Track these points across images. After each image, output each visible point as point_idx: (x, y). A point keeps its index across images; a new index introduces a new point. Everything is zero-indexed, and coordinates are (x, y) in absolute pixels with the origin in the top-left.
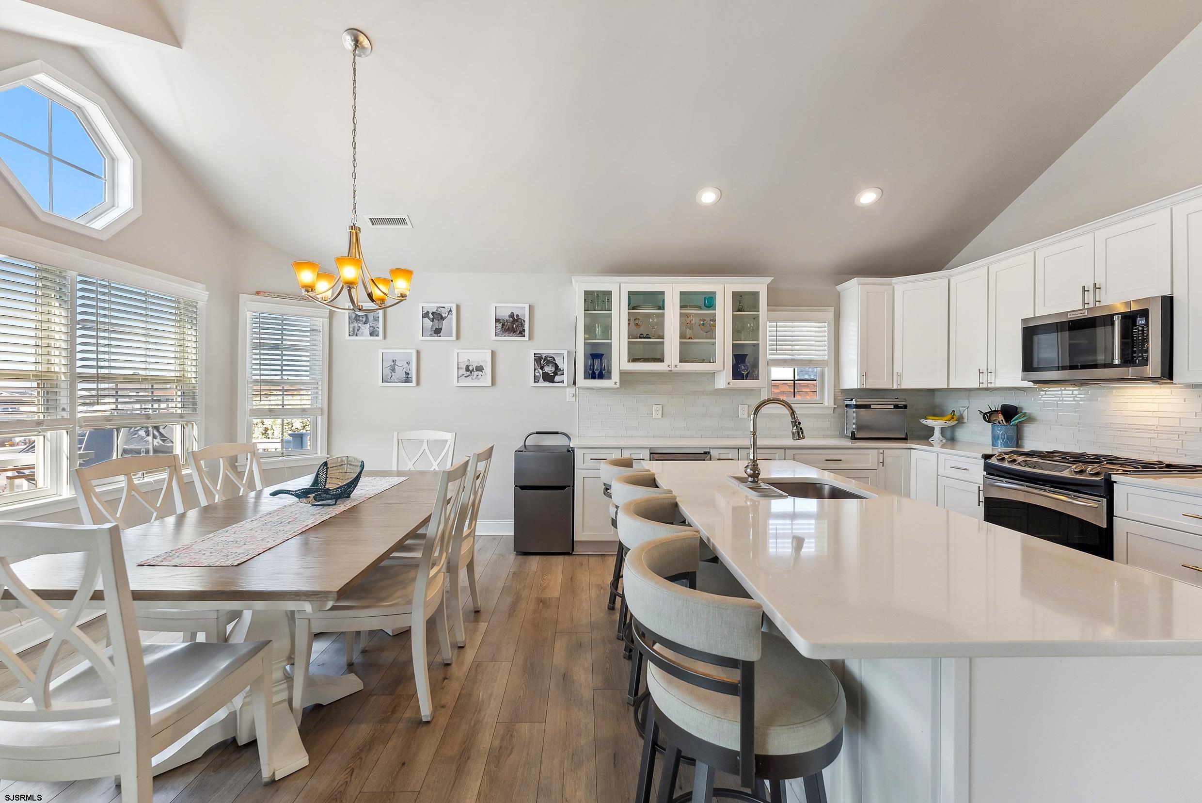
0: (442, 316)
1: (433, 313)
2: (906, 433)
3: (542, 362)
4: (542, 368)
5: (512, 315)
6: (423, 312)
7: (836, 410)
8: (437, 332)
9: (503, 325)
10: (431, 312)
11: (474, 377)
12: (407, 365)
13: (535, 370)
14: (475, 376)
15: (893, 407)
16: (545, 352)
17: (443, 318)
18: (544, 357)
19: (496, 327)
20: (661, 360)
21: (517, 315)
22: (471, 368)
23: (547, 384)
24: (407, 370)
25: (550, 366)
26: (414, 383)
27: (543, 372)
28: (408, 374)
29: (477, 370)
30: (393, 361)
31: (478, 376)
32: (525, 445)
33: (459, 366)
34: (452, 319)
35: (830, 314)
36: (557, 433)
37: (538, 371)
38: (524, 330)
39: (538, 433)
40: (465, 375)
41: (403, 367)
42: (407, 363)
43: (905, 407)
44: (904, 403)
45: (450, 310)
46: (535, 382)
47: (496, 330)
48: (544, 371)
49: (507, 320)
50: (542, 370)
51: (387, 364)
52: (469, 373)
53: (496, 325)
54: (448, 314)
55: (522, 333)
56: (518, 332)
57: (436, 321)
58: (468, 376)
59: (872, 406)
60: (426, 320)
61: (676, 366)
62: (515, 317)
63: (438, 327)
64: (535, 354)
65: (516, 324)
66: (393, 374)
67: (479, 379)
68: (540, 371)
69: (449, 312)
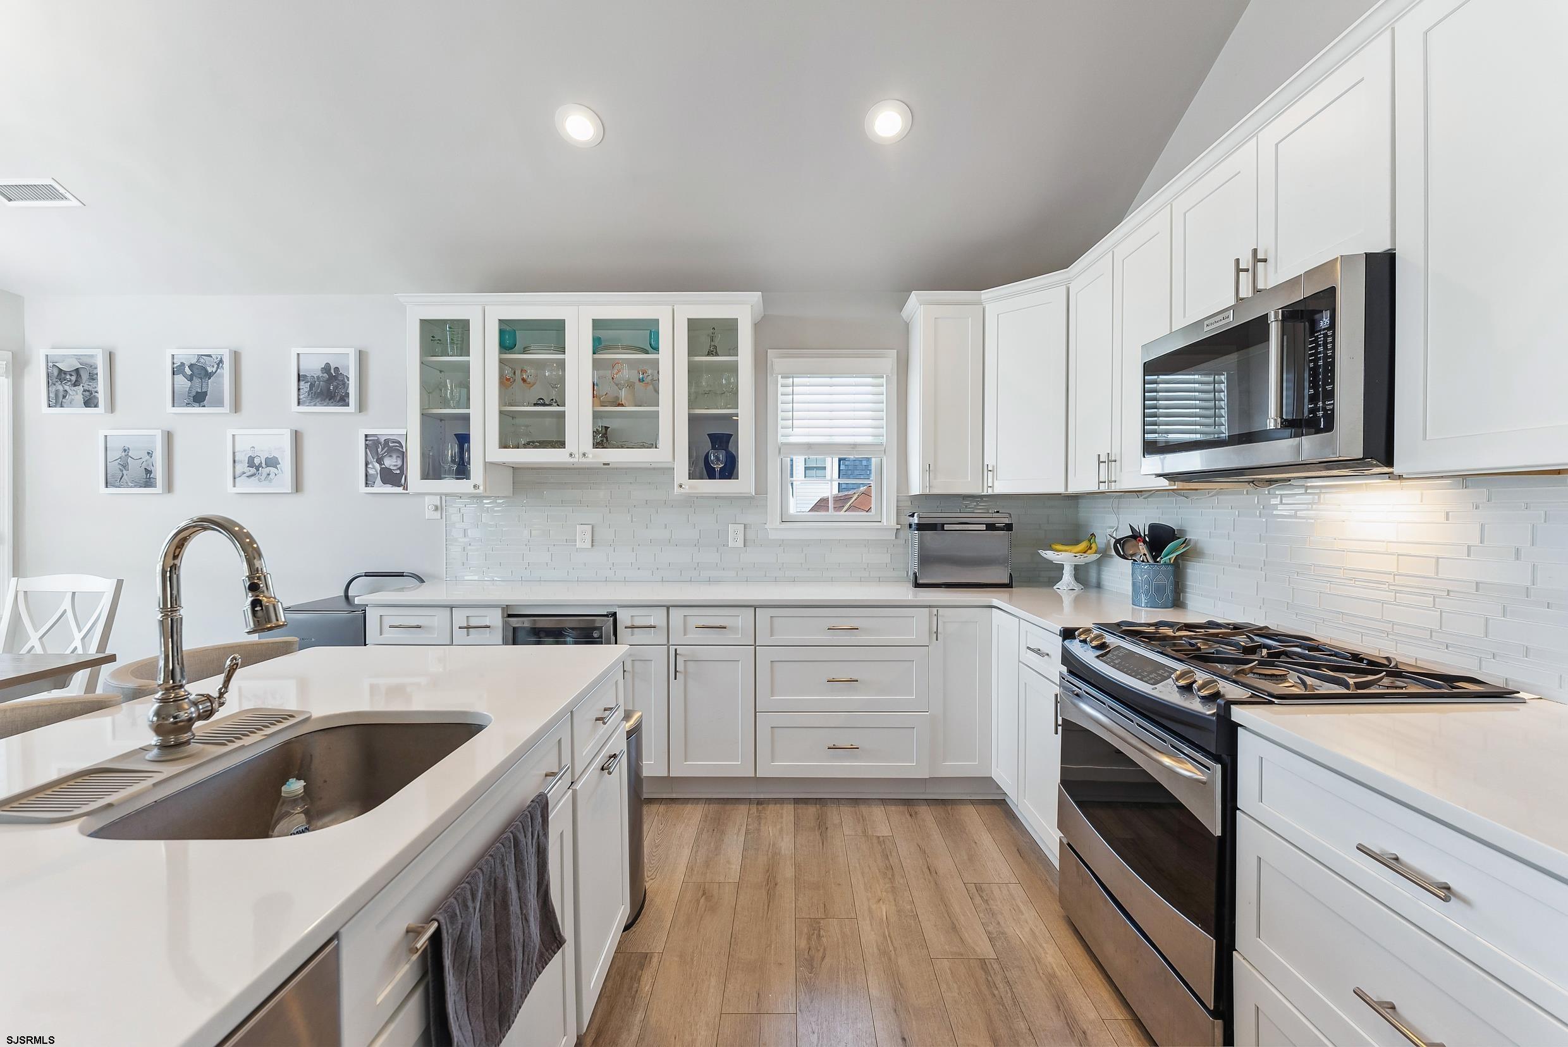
0: (206, 371)
1: (191, 366)
2: (1010, 574)
3: (379, 450)
4: (380, 461)
5: (327, 369)
6: (173, 363)
7: (901, 532)
8: (199, 398)
9: (312, 386)
10: (187, 364)
11: (263, 478)
12: (148, 457)
13: (367, 464)
14: (264, 475)
15: (984, 527)
16: (384, 432)
17: (209, 375)
18: (382, 440)
19: (299, 389)
20: (561, 444)
21: (337, 369)
22: (257, 462)
23: (389, 489)
24: (148, 465)
25: (394, 456)
26: (158, 489)
27: (381, 468)
28: (151, 472)
29: (267, 465)
30: (125, 450)
31: (269, 474)
32: (347, 597)
33: (237, 459)
34: (222, 376)
35: (888, 362)
36: (400, 575)
37: (373, 466)
38: (347, 395)
39: (367, 575)
40: (249, 474)
41: (141, 461)
42: (149, 453)
43: (1009, 527)
44: (1007, 521)
45: (221, 361)
46: (367, 485)
47: (299, 395)
48: (383, 466)
49: (318, 377)
50: (381, 464)
51: (115, 455)
52: (253, 470)
53: (299, 385)
54: (218, 368)
55: (343, 401)
56: (338, 398)
57: (196, 381)
58: (252, 476)
59: (946, 527)
60: (180, 378)
61: (584, 455)
62: (332, 371)
63: (199, 390)
64: (366, 436)
65: (335, 383)
66: (124, 472)
67: (270, 481)
68: (377, 466)
69: (218, 365)
